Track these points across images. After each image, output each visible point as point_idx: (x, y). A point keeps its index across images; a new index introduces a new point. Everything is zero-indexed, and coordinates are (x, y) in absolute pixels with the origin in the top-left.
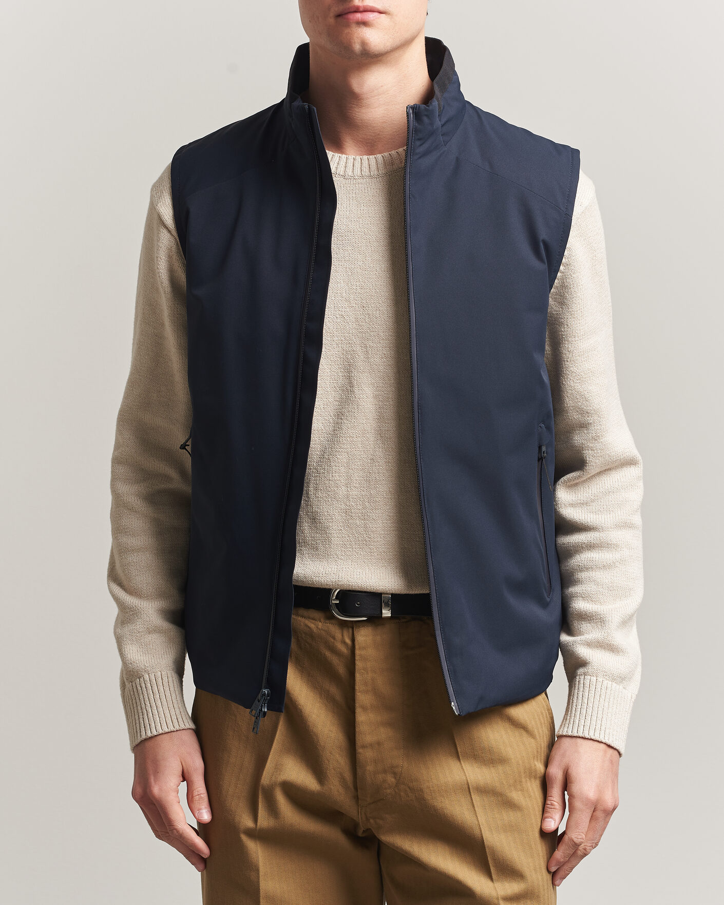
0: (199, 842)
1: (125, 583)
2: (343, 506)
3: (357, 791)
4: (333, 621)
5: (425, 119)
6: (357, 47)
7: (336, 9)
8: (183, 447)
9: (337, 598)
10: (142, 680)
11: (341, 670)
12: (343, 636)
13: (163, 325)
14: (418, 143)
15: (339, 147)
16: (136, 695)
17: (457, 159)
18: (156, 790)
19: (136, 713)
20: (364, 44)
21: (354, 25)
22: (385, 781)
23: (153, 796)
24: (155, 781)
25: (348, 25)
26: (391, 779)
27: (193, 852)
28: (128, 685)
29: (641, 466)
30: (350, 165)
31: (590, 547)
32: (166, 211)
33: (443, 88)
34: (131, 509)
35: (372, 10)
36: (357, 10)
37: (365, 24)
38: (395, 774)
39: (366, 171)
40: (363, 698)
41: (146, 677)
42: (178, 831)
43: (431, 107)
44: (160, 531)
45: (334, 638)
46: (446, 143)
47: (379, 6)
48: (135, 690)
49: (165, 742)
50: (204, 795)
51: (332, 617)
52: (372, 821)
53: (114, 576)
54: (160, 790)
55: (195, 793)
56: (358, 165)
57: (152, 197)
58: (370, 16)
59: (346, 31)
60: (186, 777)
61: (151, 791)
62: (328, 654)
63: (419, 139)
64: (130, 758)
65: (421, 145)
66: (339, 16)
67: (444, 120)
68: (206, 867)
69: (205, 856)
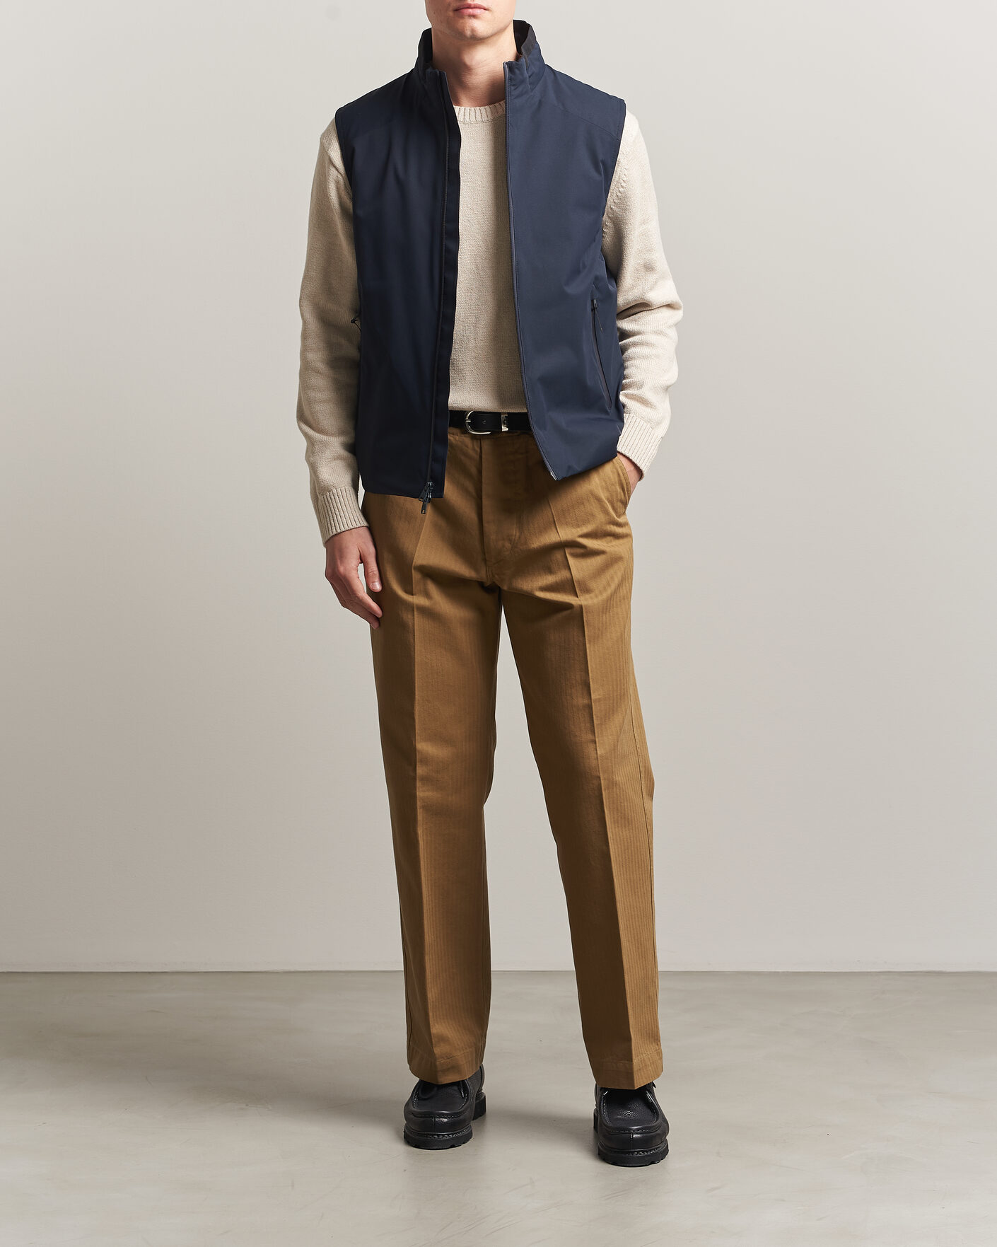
0: (374, 605)
1: (314, 425)
2: (473, 354)
3: (485, 554)
4: (466, 435)
5: (517, 71)
6: (468, 33)
7: (455, 5)
8: (353, 321)
9: (469, 419)
10: (331, 493)
11: (474, 470)
12: (473, 445)
13: (336, 235)
14: (513, 88)
15: (458, 104)
16: (327, 505)
17: (540, 101)
18: (342, 569)
19: (328, 517)
20: (473, 30)
21: (467, 17)
22: (504, 546)
23: (340, 573)
24: (341, 563)
25: (462, 17)
26: (508, 545)
27: (371, 613)
28: (320, 498)
29: (682, 309)
30: (467, 114)
31: (635, 344)
32: (335, 154)
33: (529, 52)
34: (318, 372)
35: (480, 7)
36: (469, 7)
37: (474, 16)
38: (510, 541)
39: (479, 118)
40: (487, 489)
41: (334, 491)
42: (358, 598)
43: (520, 62)
44: (338, 386)
45: (467, 446)
46: (532, 90)
47: (485, 5)
48: (326, 501)
49: (347, 537)
50: (376, 572)
51: (465, 432)
52: (496, 576)
53: (302, 417)
54: (345, 569)
55: (370, 571)
56: (473, 114)
57: (322, 143)
58: (477, 11)
59: (461, 21)
60: (363, 559)
61: (338, 571)
62: (463, 458)
63: (513, 85)
64: (323, 551)
65: (515, 89)
66: (457, 10)
67: (530, 73)
68: (380, 625)
69: (379, 617)
